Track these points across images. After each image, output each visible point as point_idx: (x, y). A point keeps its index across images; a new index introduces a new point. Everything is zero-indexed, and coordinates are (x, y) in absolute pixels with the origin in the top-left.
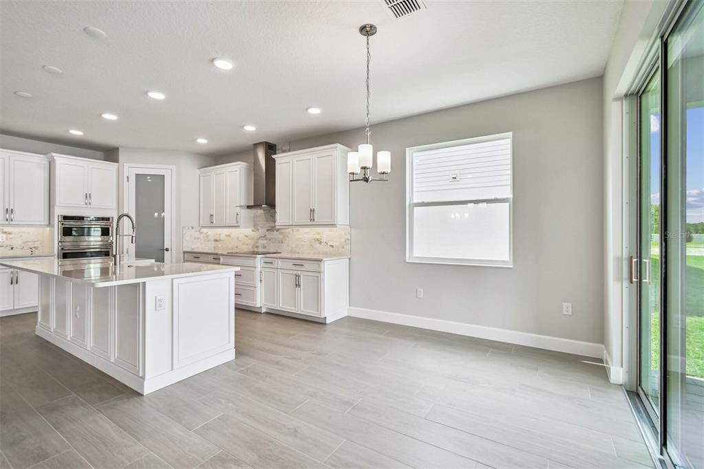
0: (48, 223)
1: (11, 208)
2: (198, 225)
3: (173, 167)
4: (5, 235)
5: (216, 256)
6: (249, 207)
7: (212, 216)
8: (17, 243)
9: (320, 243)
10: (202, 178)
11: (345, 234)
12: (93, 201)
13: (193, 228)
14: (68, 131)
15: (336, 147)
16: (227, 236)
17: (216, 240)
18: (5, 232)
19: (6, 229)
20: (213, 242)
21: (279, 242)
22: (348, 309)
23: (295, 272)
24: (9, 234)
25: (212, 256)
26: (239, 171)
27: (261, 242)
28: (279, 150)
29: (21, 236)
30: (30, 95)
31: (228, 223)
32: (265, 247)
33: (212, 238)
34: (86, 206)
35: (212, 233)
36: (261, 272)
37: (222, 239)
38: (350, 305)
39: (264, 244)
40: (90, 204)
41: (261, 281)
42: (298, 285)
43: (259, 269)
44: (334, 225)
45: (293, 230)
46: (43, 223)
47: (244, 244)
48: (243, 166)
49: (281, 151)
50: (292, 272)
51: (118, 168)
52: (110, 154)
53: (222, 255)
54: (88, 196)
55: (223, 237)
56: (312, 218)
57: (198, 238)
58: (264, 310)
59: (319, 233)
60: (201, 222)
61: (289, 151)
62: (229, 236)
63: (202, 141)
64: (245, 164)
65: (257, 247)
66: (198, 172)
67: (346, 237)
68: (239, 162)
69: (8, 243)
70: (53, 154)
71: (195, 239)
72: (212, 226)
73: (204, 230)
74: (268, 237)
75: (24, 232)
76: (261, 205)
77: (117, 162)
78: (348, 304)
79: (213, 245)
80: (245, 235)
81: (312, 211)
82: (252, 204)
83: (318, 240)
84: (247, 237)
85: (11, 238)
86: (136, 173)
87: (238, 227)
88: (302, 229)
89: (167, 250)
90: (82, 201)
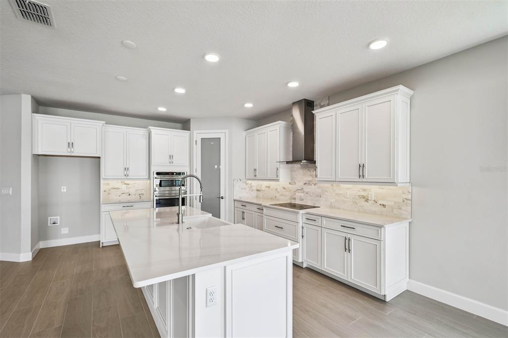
0: (147, 177)
1: (128, 167)
2: (244, 178)
3: (227, 131)
4: (125, 185)
5: (259, 207)
6: (288, 163)
7: (255, 170)
8: (132, 191)
9: (367, 200)
10: (247, 138)
11: (403, 193)
12: (174, 160)
13: (240, 180)
14: (157, 109)
15: (397, 90)
16: (267, 187)
17: (258, 190)
18: (125, 184)
19: (126, 182)
20: (255, 191)
21: (317, 196)
22: (408, 283)
23: (345, 235)
24: (128, 185)
25: (256, 207)
26: (278, 130)
27: (298, 194)
28: (316, 106)
29: (134, 186)
30: (125, 79)
31: (269, 177)
32: (302, 200)
33: (255, 188)
34: (170, 164)
35: (255, 184)
36: (303, 228)
37: (263, 189)
38: (409, 278)
39: (300, 197)
40: (172, 162)
41: (303, 236)
42: (347, 249)
43: (300, 225)
44: (393, 183)
45: (332, 185)
46: (146, 177)
47: (282, 195)
48: (283, 125)
49: (319, 107)
50: (338, 233)
51: (190, 135)
52: (184, 124)
53: (265, 206)
54: (171, 157)
55: (263, 188)
56: (361, 174)
57: (245, 189)
58: (305, 265)
59: (364, 190)
60: (247, 176)
61: (328, 105)
62: (269, 187)
63: (249, 105)
64: (284, 122)
65: (295, 199)
66: (244, 133)
67: (405, 196)
68: (280, 122)
69: (127, 191)
70: (150, 127)
71: (242, 189)
72: (255, 178)
73: (249, 182)
74: (305, 190)
75: (136, 183)
76: (301, 161)
77: (190, 130)
78: (408, 276)
79: (255, 195)
80: (283, 188)
81: (361, 167)
82: (291, 159)
83: (363, 197)
84: (284, 189)
85: (129, 188)
86: (202, 137)
87: (278, 180)
88: (343, 186)
89: (222, 198)
90: (167, 160)
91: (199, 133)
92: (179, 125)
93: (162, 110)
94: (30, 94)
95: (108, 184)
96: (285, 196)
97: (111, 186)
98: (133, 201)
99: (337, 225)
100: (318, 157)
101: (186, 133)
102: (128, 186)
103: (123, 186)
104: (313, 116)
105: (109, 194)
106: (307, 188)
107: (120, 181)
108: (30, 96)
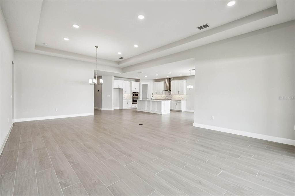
0: (130, 93)
1: (126, 91)
3: (149, 82)
7: (156, 92)
9: (180, 98)
11: (185, 96)
22: (186, 110)
23: (176, 103)
26: (162, 83)
31: (160, 93)
39: (167, 98)
42: (176, 105)
44: (183, 94)
47: (163, 98)
49: (172, 80)
55: (158, 96)
59: (180, 96)
61: (174, 80)
64: (164, 82)
66: (153, 83)
72: (156, 94)
76: (168, 90)
77: (140, 82)
81: (179, 92)
82: (165, 90)
84: (164, 96)
87: (162, 94)
88: (176, 95)
89: (148, 99)
90: (135, 89)
91: (142, 83)
92: (135, 80)
94: (113, 75)
99: (175, 101)
100: (171, 89)
101: (138, 83)
104: (170, 81)
106: (169, 96)
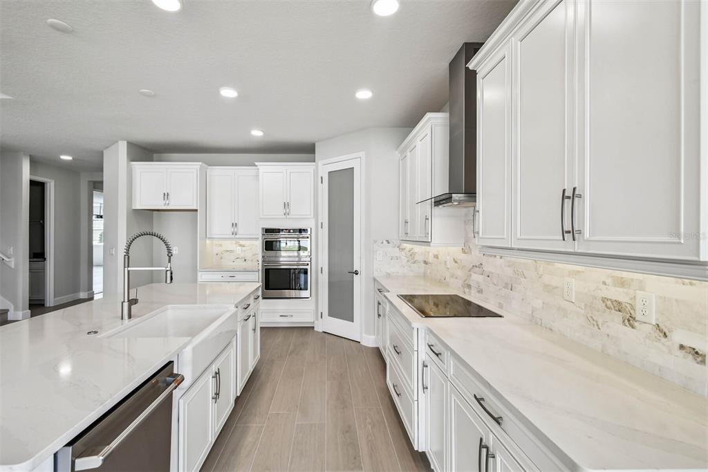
1: (236, 222)
3: (362, 154)
4: (240, 248)
7: (406, 223)
8: (248, 255)
9: (630, 321)
10: (401, 163)
12: (291, 209)
13: (388, 243)
14: (250, 133)
17: (425, 263)
18: (240, 245)
20: (421, 264)
21: (506, 286)
24: (244, 246)
27: (476, 278)
32: (481, 291)
33: (420, 258)
34: (284, 217)
36: (424, 365)
37: (430, 261)
39: (478, 283)
40: (288, 214)
41: (424, 388)
47: (452, 277)
51: (314, 168)
54: (286, 205)
55: (431, 258)
56: (567, 227)
57: (397, 258)
59: (622, 283)
60: (400, 234)
65: (470, 287)
66: (398, 154)
68: (429, 116)
69: (242, 255)
70: (257, 164)
71: (391, 258)
72: (406, 237)
73: (408, 246)
74: (485, 268)
77: (314, 162)
79: (423, 272)
80: (454, 259)
83: (619, 307)
84: (456, 262)
85: (245, 251)
86: (330, 171)
87: (427, 243)
89: (357, 274)
90: (281, 211)
93: (257, 133)
94: (125, 140)
95: (221, 245)
96: (456, 278)
97: (224, 248)
98: (250, 269)
101: (308, 167)
102: (244, 248)
103: (238, 248)
105: (221, 258)
107: (234, 242)
108: (126, 142)
